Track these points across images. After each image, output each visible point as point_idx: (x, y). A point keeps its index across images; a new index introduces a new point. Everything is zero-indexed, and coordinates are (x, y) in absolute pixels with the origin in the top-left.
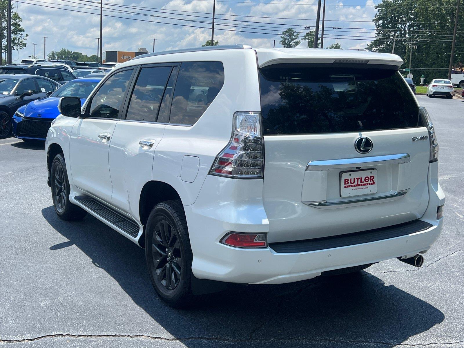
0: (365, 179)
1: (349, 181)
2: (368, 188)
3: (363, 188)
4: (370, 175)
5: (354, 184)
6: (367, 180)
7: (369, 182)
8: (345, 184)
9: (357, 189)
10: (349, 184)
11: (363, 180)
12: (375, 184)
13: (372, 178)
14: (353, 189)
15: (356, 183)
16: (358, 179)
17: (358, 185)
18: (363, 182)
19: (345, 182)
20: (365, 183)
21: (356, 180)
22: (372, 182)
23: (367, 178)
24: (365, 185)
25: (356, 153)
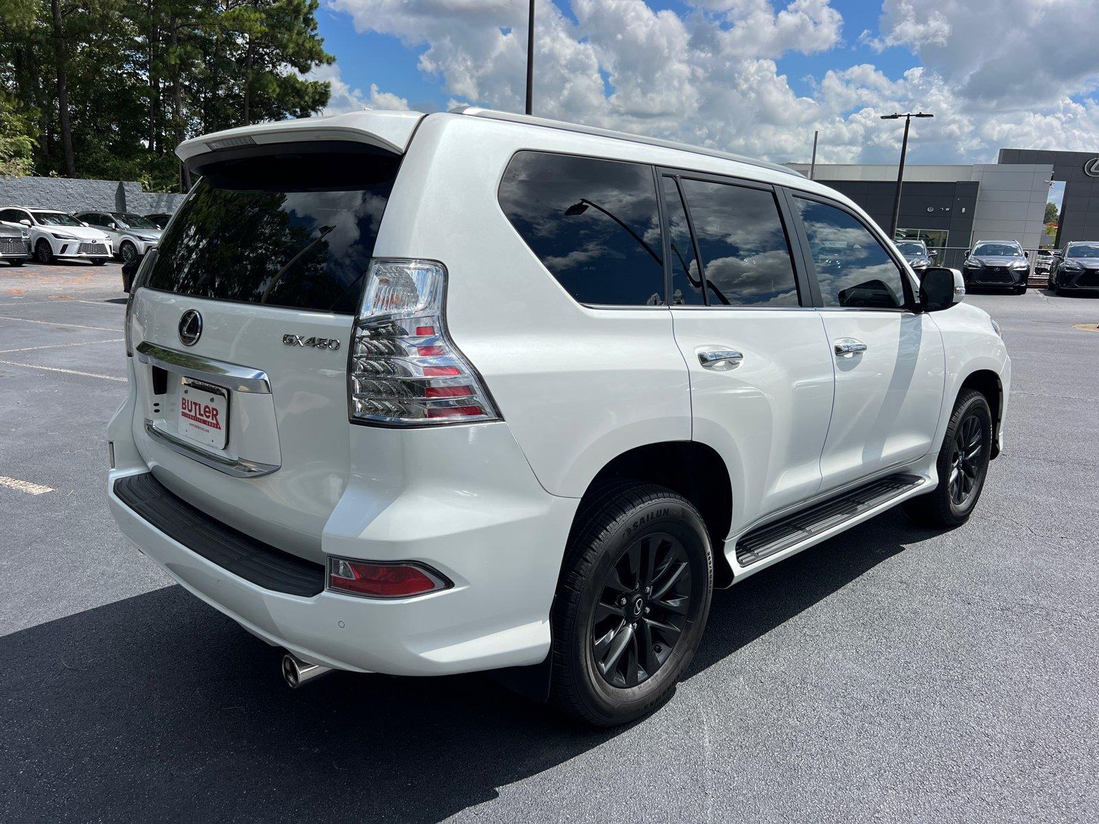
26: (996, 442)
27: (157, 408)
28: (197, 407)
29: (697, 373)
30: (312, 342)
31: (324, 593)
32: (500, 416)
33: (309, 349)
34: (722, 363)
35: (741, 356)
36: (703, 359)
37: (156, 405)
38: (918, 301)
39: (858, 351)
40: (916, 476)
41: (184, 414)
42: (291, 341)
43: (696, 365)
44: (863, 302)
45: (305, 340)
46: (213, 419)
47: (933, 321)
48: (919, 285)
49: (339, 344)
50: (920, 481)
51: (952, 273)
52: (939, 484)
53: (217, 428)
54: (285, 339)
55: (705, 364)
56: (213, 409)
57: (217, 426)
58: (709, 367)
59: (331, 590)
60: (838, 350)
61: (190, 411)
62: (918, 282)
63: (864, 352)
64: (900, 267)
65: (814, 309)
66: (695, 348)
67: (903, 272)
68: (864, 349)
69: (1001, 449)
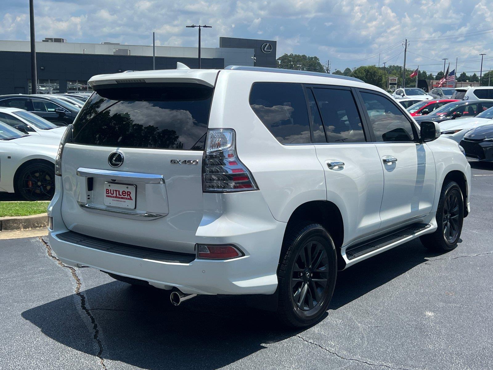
0: (123, 193)
1: (110, 191)
2: (125, 202)
3: (121, 201)
4: (126, 190)
5: (112, 195)
6: (124, 194)
7: (126, 197)
8: (107, 193)
9: (117, 201)
10: (110, 194)
11: (121, 194)
12: (132, 200)
13: (129, 193)
14: (113, 200)
15: (115, 195)
16: (116, 191)
17: (116, 197)
18: (121, 195)
19: (107, 192)
20: (122, 196)
21: (115, 192)
22: (129, 197)
23: (124, 192)
24: (122, 198)
25: (108, 165)
26: (466, 208)
27: (89, 197)
28: (117, 192)
29: (327, 171)
30: (185, 162)
31: (195, 260)
32: (258, 188)
33: (184, 165)
34: (337, 167)
35: (344, 164)
36: (329, 165)
37: (89, 196)
38: (420, 137)
39: (394, 161)
40: (426, 224)
41: (107, 196)
42: (175, 162)
43: (327, 168)
44: (394, 139)
45: (181, 161)
46: (128, 196)
47: (428, 146)
48: (420, 129)
49: (197, 162)
50: (428, 226)
51: (434, 124)
52: (438, 228)
53: (130, 200)
54: (171, 161)
55: (330, 167)
56: (128, 192)
57: (131, 199)
58: (331, 169)
59: (198, 258)
60: (385, 161)
61: (113, 194)
62: (419, 128)
63: (396, 162)
64: (411, 121)
65: (372, 143)
66: (325, 161)
67: (412, 124)
68: (396, 160)
69: (469, 212)
